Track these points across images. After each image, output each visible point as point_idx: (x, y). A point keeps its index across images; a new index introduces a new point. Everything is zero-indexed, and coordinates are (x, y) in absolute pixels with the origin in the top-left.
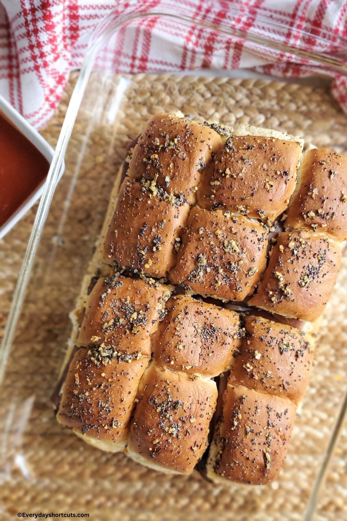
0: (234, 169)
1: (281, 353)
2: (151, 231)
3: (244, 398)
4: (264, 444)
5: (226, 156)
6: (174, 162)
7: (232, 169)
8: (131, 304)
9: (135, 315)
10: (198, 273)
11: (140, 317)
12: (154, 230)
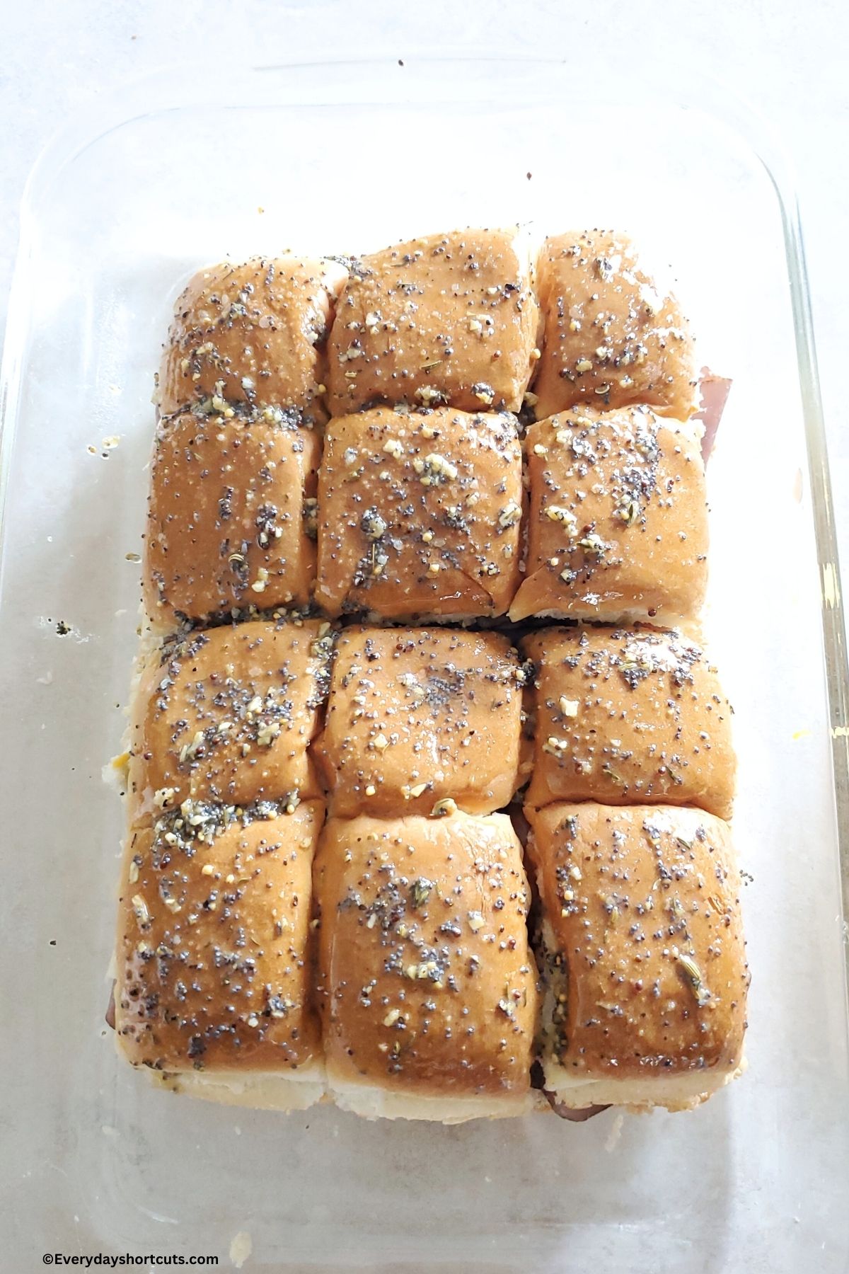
0: (383, 311)
1: (631, 687)
2: (245, 500)
3: (573, 822)
4: (670, 935)
5: (359, 291)
6: (253, 341)
7: (379, 312)
8: (240, 681)
9: (256, 705)
10: (376, 560)
11: (270, 703)
12: (250, 496)
